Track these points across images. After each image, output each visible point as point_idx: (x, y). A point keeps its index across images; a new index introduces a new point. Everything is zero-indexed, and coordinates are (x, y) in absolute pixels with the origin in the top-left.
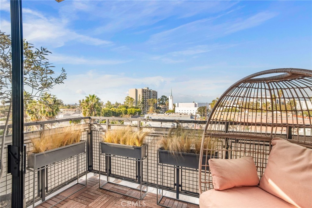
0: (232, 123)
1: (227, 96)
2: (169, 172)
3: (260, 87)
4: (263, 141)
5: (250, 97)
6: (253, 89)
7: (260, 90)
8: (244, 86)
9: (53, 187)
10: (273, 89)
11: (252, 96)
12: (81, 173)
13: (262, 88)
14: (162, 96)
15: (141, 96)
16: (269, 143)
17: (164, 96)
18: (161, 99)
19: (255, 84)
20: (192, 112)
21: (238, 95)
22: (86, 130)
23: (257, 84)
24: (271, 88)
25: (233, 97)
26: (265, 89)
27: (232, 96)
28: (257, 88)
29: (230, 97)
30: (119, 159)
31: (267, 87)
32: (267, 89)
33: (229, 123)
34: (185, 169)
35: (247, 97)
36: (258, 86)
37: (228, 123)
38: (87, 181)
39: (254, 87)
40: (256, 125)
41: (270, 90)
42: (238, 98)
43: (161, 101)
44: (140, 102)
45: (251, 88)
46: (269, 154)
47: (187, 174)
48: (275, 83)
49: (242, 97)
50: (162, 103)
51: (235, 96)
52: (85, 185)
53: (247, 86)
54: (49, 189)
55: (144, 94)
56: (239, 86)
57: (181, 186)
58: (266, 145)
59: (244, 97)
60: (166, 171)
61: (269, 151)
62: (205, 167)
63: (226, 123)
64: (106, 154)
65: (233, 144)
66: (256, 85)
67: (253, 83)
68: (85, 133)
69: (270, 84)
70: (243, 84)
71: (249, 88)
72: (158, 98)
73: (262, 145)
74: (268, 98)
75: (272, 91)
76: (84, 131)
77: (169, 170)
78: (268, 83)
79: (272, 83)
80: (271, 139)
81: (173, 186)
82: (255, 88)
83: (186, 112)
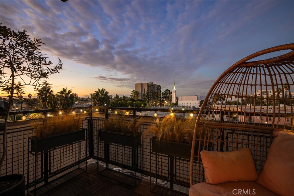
0: (228, 112)
1: (221, 83)
2: (163, 161)
3: (259, 72)
4: (262, 133)
5: (247, 85)
6: (250, 74)
7: (258, 76)
8: (240, 72)
9: (55, 170)
10: (275, 74)
11: (250, 83)
12: (82, 158)
13: (262, 73)
14: (166, 90)
15: (146, 90)
16: (269, 135)
17: (168, 90)
18: (165, 93)
19: (253, 68)
20: (195, 105)
21: (234, 82)
22: (87, 118)
23: (255, 68)
24: (272, 73)
25: (228, 84)
26: (265, 74)
27: (226, 83)
28: (255, 74)
29: (224, 84)
30: (116, 147)
31: (267, 72)
32: (267, 75)
33: (225, 113)
34: (180, 159)
35: (244, 84)
36: (257, 72)
37: (222, 113)
38: (87, 166)
39: (252, 72)
40: (254, 115)
41: (271, 75)
42: (233, 85)
43: (165, 94)
44: (145, 95)
45: (248, 74)
46: (270, 146)
47: (181, 164)
48: (276, 66)
49: (239, 84)
50: (166, 96)
51: (230, 83)
52: (84, 170)
53: (243, 71)
54: (52, 171)
55: (149, 88)
56: (234, 71)
57: (175, 176)
58: (267, 137)
59: (241, 84)
60: (160, 160)
61: (270, 144)
62: (197, 157)
63: (220, 113)
64: (105, 142)
65: (229, 135)
66: (253, 70)
67: (250, 68)
68: (86, 121)
69: (270, 68)
70: (238, 68)
71: (246, 74)
72: (162, 92)
73: (262, 136)
74: (269, 85)
75: (273, 77)
76: (85, 120)
77: (163, 160)
78: (268, 67)
79: (273, 67)
80: (272, 130)
81: (167, 175)
82: (253, 74)
83: (189, 105)
